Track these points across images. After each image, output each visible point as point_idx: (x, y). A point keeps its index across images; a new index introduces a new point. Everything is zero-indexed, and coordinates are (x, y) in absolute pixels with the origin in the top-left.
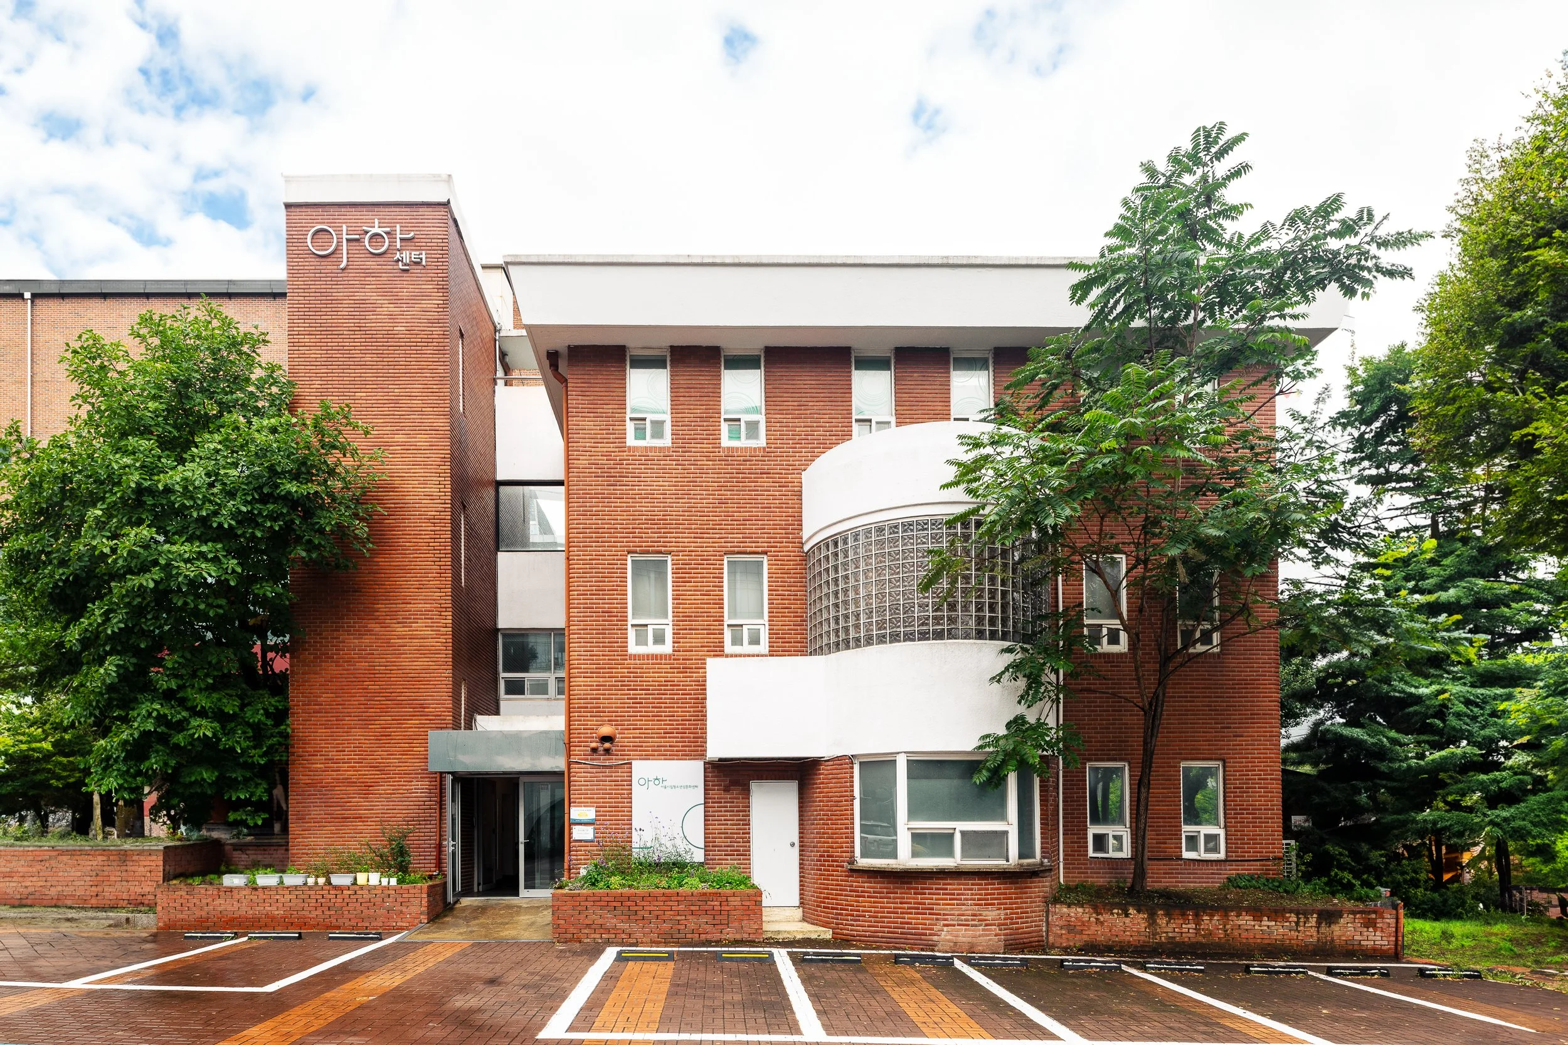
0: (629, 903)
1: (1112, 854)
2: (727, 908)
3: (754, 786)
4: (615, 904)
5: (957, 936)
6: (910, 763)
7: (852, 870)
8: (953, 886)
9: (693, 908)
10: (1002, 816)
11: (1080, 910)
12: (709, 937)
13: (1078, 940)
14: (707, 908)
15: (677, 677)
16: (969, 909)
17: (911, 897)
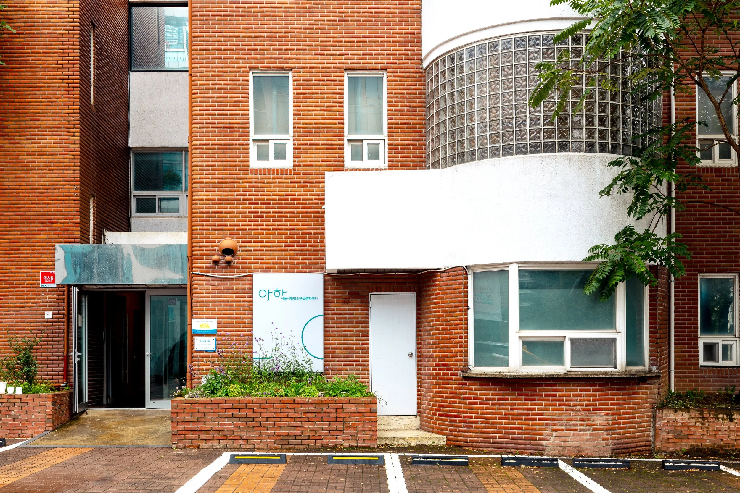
0: (246, 410)
1: (722, 363)
2: (342, 415)
3: (374, 299)
4: (232, 411)
5: (565, 441)
6: (521, 273)
7: (465, 378)
8: (562, 392)
9: (309, 415)
10: (611, 324)
11: (686, 415)
12: (325, 443)
13: (686, 445)
14: (323, 414)
15: (298, 191)
16: (577, 414)
17: (522, 404)
